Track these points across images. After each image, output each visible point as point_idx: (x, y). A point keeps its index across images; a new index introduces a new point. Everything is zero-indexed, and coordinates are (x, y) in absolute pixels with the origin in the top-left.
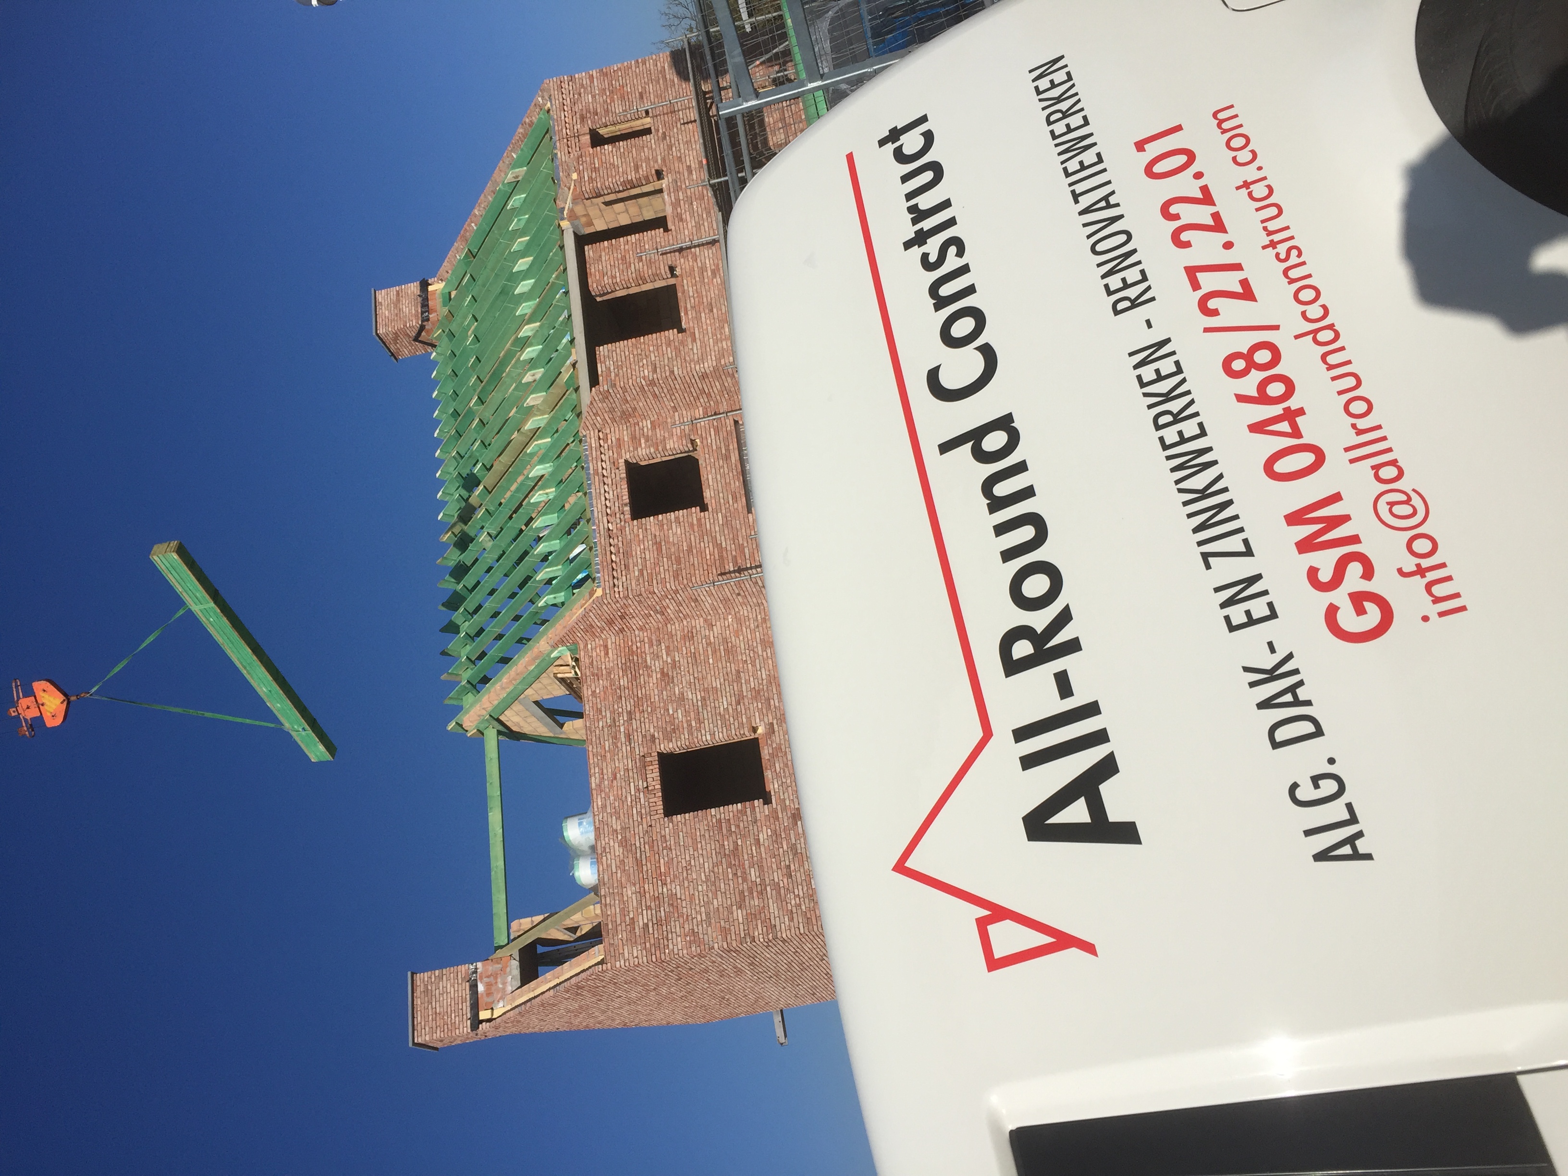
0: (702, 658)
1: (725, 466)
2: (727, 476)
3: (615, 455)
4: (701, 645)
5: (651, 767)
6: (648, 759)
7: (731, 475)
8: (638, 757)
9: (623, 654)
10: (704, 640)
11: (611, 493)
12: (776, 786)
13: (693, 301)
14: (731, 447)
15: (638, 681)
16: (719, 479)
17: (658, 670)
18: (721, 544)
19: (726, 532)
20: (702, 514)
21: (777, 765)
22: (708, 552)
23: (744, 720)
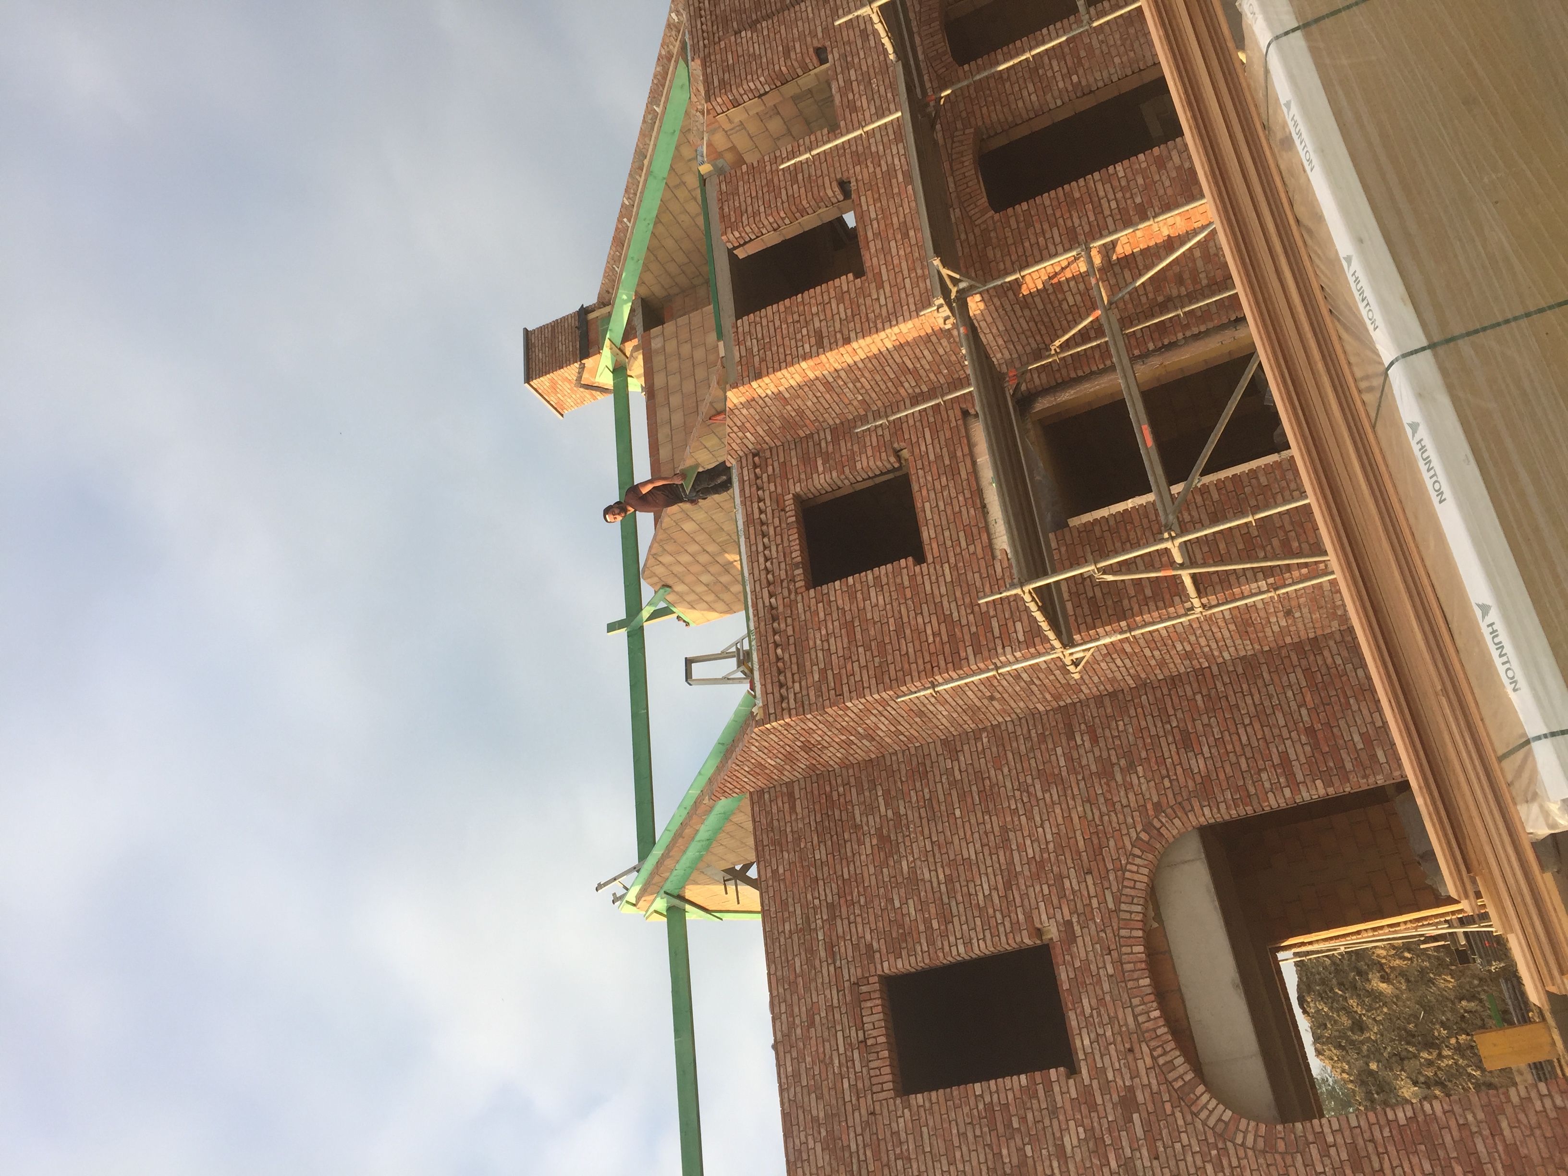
0: (943, 808)
1: (951, 485)
2: (955, 502)
3: (779, 490)
4: (939, 786)
5: (869, 1004)
6: (864, 989)
7: (961, 498)
8: (847, 984)
9: (817, 807)
10: (944, 777)
11: (774, 548)
12: (1087, 1042)
13: (875, 225)
14: (959, 454)
15: (843, 851)
16: (942, 507)
17: (873, 832)
18: (951, 614)
19: (958, 594)
20: (917, 568)
21: (1085, 1001)
22: (929, 631)
23: (1021, 917)
